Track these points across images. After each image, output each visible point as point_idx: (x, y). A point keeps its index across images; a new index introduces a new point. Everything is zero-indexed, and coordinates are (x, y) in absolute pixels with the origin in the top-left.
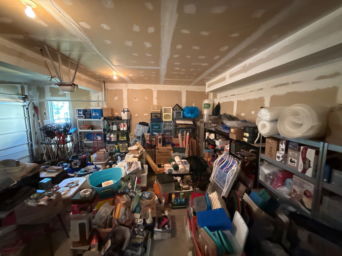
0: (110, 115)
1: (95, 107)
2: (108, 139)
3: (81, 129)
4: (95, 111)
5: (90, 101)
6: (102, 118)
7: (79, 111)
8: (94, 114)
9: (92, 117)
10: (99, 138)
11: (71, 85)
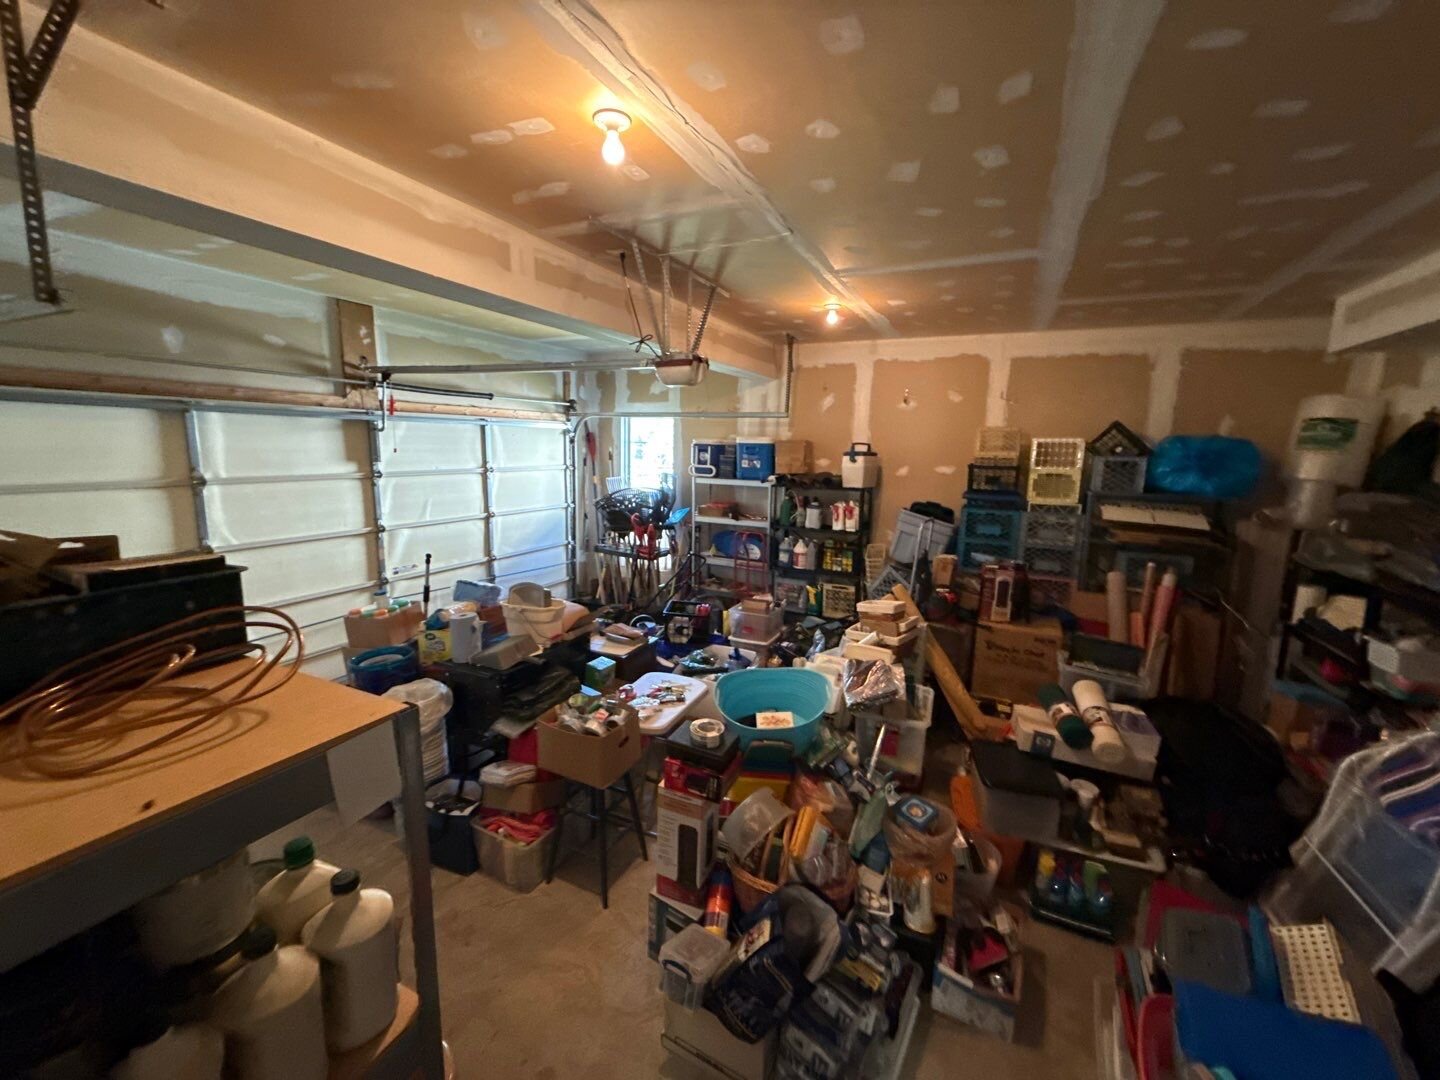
0: (798, 468)
1: (750, 435)
2: (783, 557)
3: (701, 512)
4: (751, 449)
5: (735, 414)
6: (772, 478)
7: (702, 448)
8: (745, 464)
9: (738, 474)
10: (756, 552)
11: (688, 362)
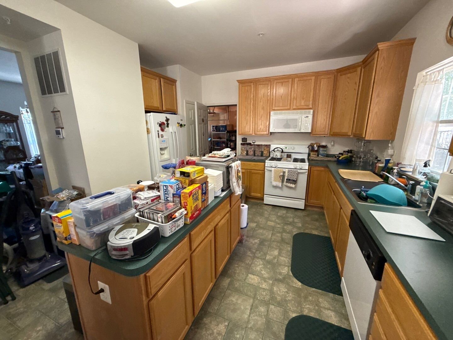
0: (231, 129)
4: (222, 126)
5: (219, 120)
6: (226, 131)
7: (213, 126)
8: (221, 129)
9: (220, 131)
